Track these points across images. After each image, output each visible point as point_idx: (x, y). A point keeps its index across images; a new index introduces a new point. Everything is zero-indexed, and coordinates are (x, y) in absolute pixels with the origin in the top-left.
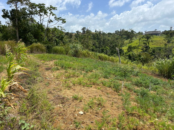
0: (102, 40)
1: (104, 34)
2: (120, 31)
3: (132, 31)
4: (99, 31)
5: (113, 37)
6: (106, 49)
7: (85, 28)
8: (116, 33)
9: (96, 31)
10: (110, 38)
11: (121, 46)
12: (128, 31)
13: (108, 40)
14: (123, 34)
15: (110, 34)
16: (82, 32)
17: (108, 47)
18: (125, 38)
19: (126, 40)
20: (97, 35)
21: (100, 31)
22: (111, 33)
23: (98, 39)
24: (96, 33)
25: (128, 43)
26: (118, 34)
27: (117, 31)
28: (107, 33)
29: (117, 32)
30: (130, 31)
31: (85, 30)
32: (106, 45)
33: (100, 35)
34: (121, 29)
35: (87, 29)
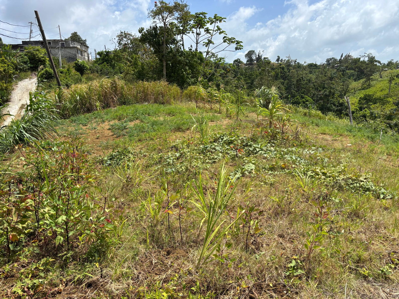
0: (294, 81)
1: (299, 66)
2: (338, 58)
3: (372, 60)
4: (287, 59)
5: (322, 74)
6: (304, 103)
7: (254, 51)
8: (329, 64)
9: (278, 60)
10: (313, 77)
11: (341, 96)
12: (362, 59)
13: (309, 81)
14: (347, 67)
15: (312, 66)
16: (245, 62)
17: (309, 98)
18: (353, 75)
19: (355, 80)
20: (283, 68)
21: (289, 60)
22: (316, 65)
23: (284, 78)
24: (280, 64)
25: (360, 90)
26: (333, 67)
27: (331, 59)
28: (305, 65)
29: (331, 63)
30: (366, 59)
31: (254, 58)
32: (304, 91)
33: (288, 69)
34: (342, 55)
35: (258, 54)
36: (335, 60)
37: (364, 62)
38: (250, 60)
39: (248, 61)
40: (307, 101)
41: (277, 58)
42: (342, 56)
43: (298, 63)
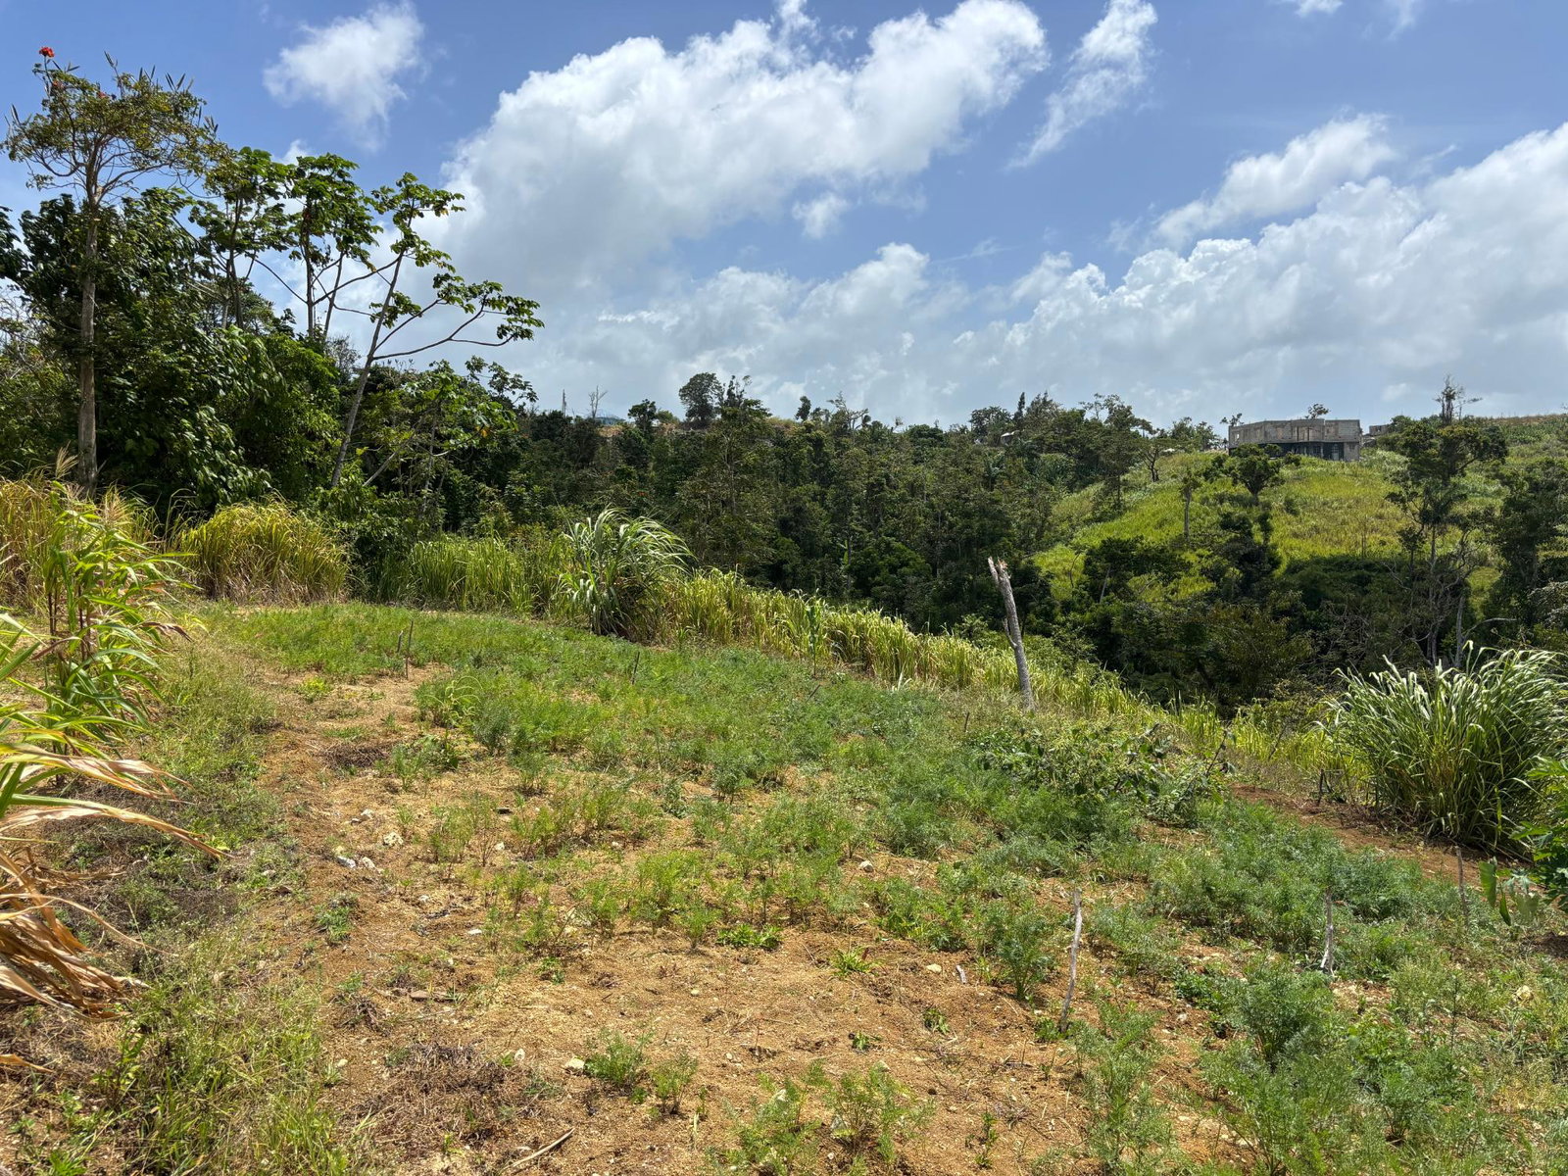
0: (859, 486)
1: (876, 435)
2: (1012, 410)
3: (1122, 418)
4: (833, 410)
5: (955, 463)
6: (893, 569)
7: (711, 377)
8: (980, 431)
9: (803, 412)
10: (927, 475)
11: (1027, 545)
12: (1088, 416)
13: (914, 489)
14: (1040, 440)
15: (926, 437)
16: (682, 418)
17: (909, 553)
18: (1064, 471)
19: (1071, 488)
20: (818, 443)
21: (842, 413)
22: (934, 433)
23: (825, 477)
24: (809, 428)
25: (1088, 522)
26: (996, 441)
27: (987, 413)
28: (898, 430)
29: (987, 423)
30: (1104, 415)
31: (714, 402)
32: (896, 528)
33: (838, 444)
34: (1022, 398)
35: (727, 388)
36: (1003, 416)
37: (1095, 425)
38: (701, 410)
39: (690, 414)
40: (905, 564)
41: (800, 404)
42: (1022, 403)
43: (877, 424)
